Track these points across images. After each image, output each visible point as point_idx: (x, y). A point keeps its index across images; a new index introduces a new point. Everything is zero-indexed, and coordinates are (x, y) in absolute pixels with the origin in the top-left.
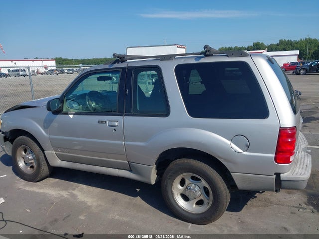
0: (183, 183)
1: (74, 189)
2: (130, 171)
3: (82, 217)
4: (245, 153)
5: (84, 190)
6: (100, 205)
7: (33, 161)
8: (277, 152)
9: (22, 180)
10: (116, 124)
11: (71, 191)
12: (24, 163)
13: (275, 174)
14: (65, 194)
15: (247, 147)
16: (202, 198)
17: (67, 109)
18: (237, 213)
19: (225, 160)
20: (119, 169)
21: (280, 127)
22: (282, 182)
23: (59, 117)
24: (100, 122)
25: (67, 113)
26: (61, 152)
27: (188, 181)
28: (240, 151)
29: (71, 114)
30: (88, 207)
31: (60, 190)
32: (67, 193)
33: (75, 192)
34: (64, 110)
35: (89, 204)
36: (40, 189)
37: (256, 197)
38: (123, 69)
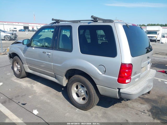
0: (77, 87)
1: (34, 84)
2: (56, 78)
3: (30, 97)
4: (103, 75)
5: (38, 85)
6: (41, 93)
7: (20, 69)
8: (119, 77)
9: (15, 77)
10: (50, 54)
11: (32, 85)
12: (16, 69)
13: (118, 89)
14: (29, 85)
15: (105, 72)
16: (85, 96)
17: (33, 45)
18: (106, 108)
19: (94, 78)
20: (51, 77)
21: (122, 63)
22: (121, 94)
23: (29, 48)
24: (44, 52)
25: (32, 47)
26: (29, 65)
27: (79, 87)
28: (101, 73)
29: (34, 47)
30: (35, 93)
31: (28, 84)
32: (30, 85)
33: (34, 86)
34: (32, 45)
35: (37, 92)
36: (20, 81)
37: (121, 102)
38: (56, 26)
